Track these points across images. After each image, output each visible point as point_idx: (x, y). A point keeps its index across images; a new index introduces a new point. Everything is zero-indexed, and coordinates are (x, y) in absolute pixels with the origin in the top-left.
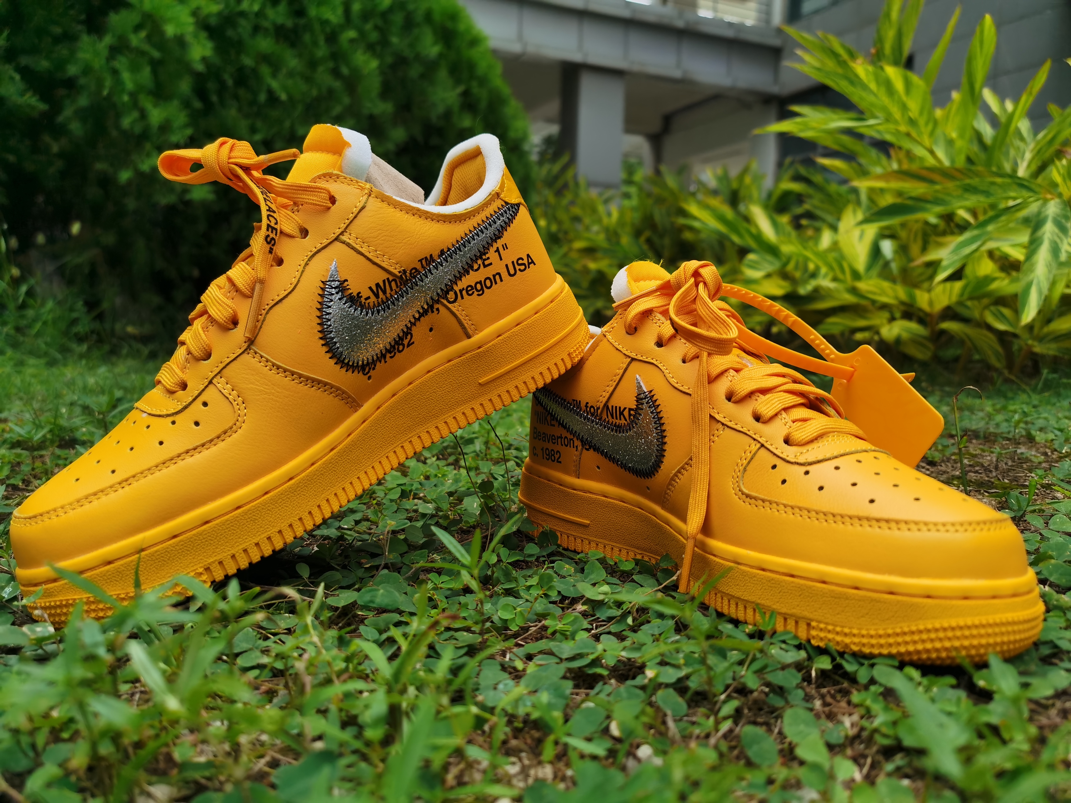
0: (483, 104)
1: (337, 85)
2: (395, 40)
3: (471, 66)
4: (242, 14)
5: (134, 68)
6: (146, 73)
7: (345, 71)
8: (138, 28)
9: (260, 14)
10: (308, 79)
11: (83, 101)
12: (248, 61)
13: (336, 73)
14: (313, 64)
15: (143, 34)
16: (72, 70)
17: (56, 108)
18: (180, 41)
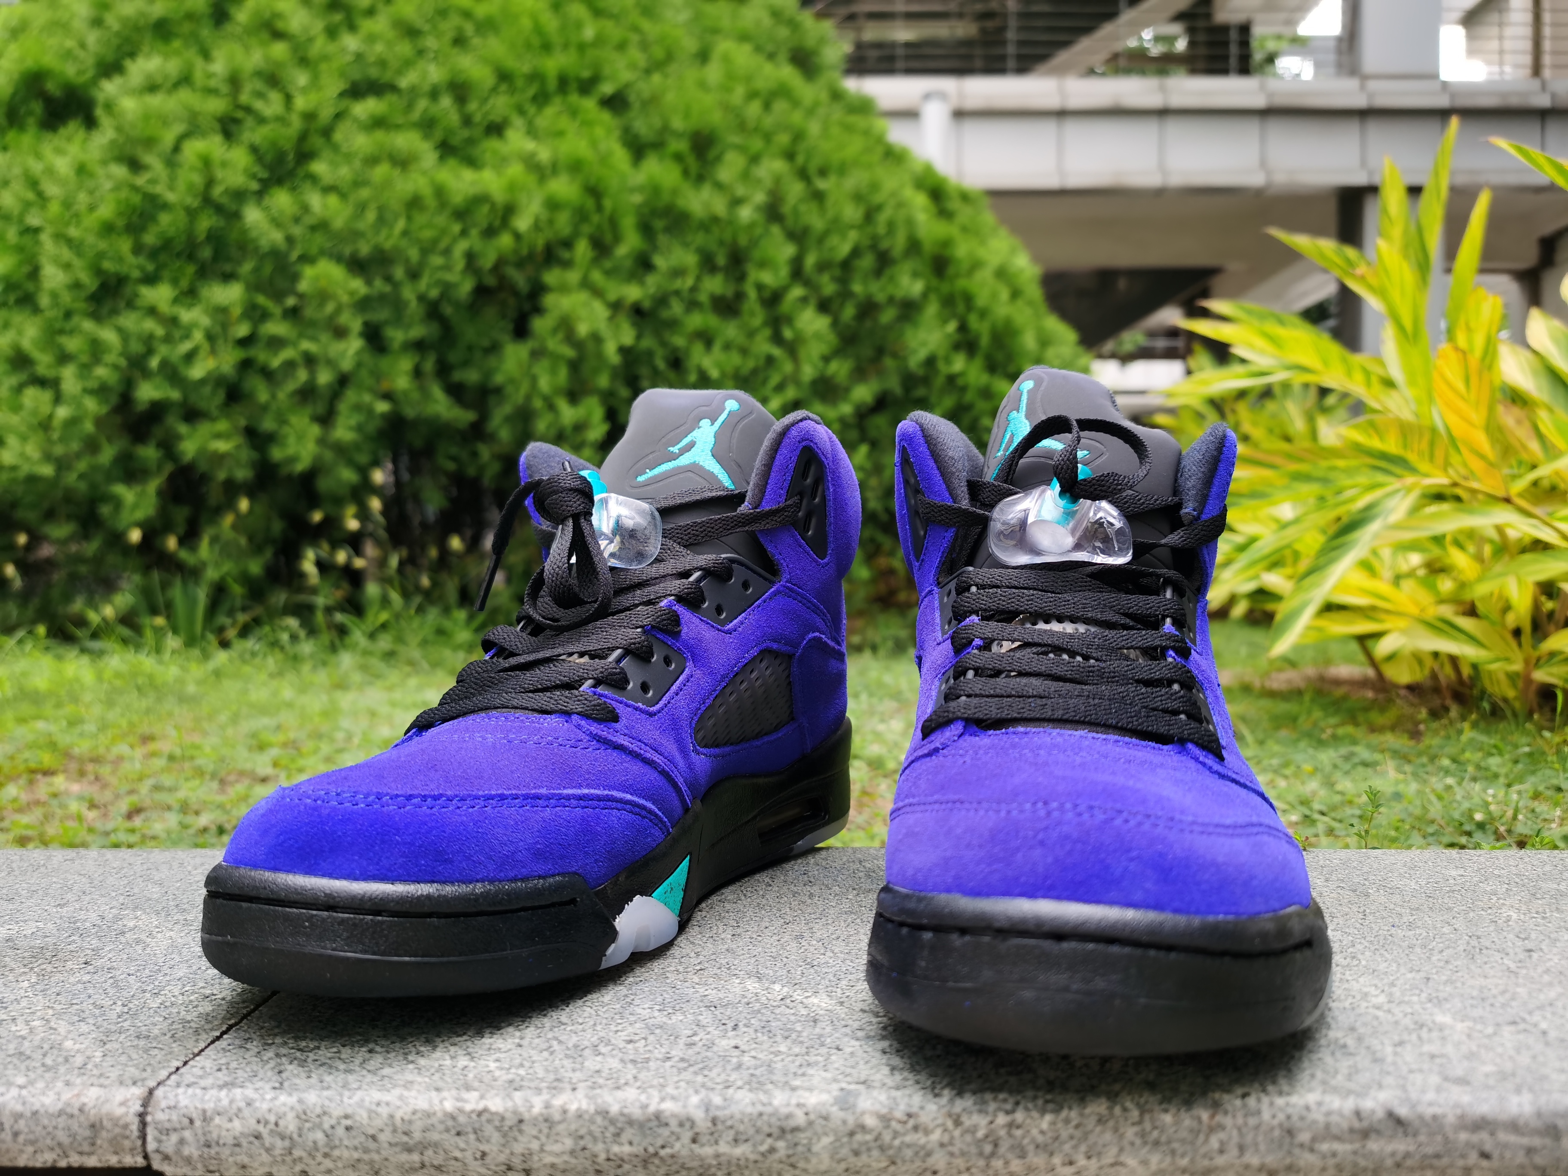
0: (985, 341)
1: (776, 352)
2: (857, 288)
3: (968, 299)
4: (677, 293)
5: (553, 371)
6: (563, 374)
7: (788, 334)
8: (555, 331)
9: (694, 289)
10: (744, 352)
11: (507, 409)
12: (679, 341)
13: (777, 339)
14: (751, 334)
15: (560, 336)
16: (499, 379)
17: (484, 416)
18: (596, 338)
